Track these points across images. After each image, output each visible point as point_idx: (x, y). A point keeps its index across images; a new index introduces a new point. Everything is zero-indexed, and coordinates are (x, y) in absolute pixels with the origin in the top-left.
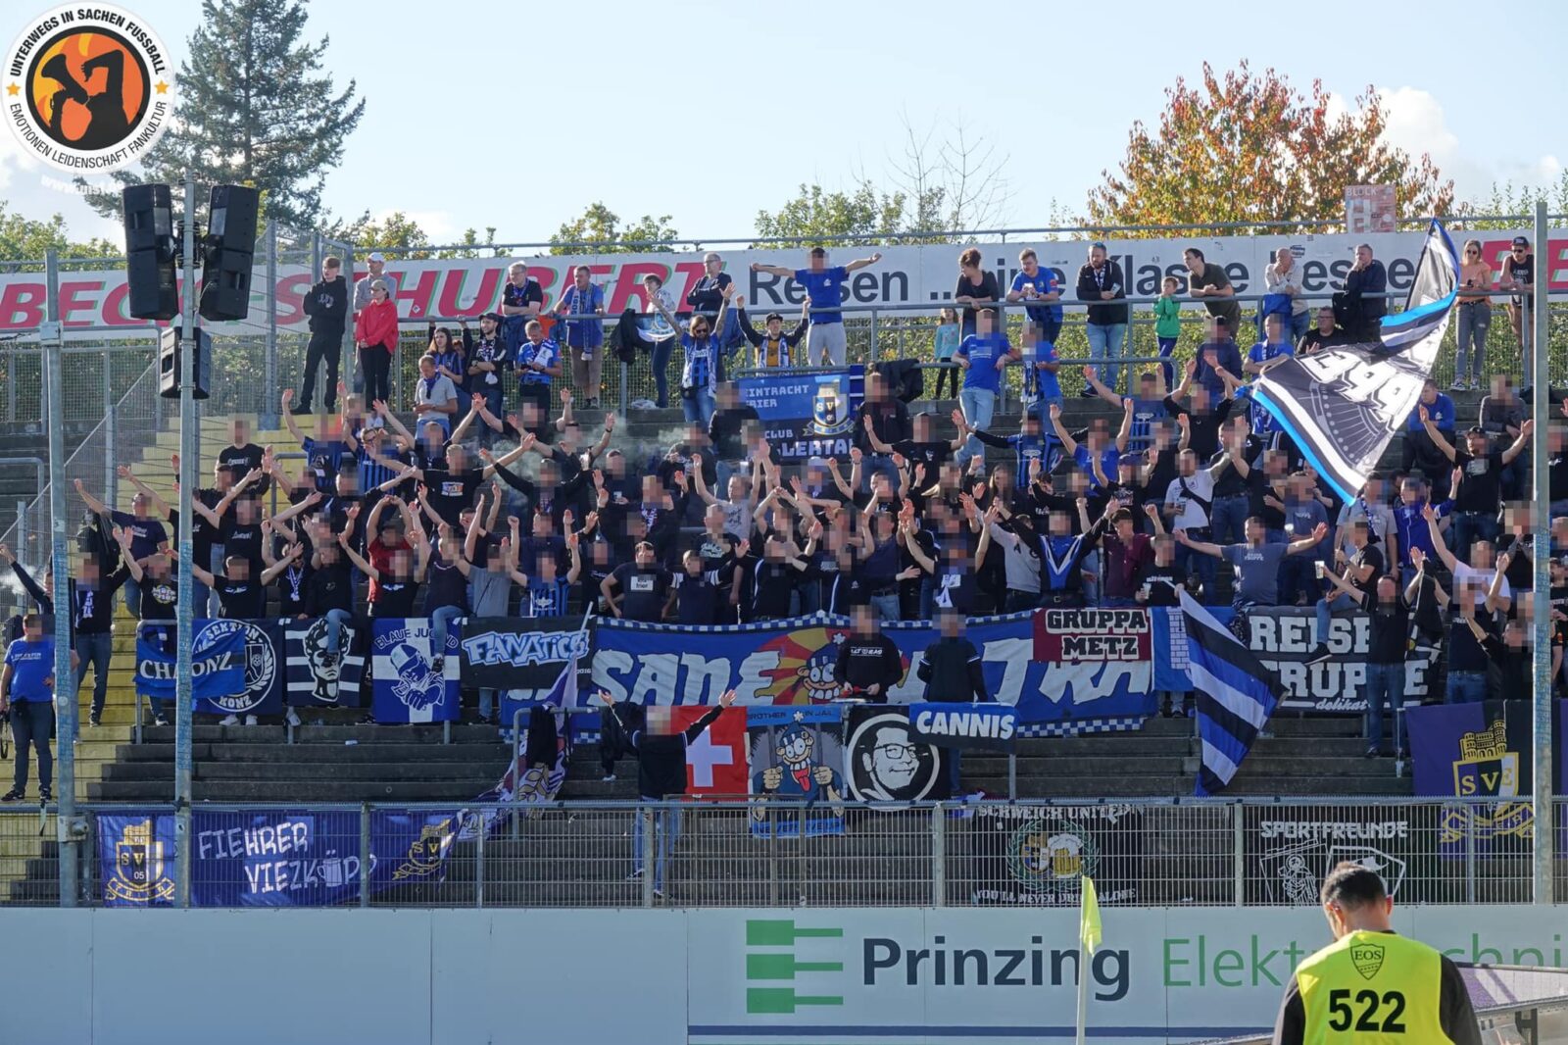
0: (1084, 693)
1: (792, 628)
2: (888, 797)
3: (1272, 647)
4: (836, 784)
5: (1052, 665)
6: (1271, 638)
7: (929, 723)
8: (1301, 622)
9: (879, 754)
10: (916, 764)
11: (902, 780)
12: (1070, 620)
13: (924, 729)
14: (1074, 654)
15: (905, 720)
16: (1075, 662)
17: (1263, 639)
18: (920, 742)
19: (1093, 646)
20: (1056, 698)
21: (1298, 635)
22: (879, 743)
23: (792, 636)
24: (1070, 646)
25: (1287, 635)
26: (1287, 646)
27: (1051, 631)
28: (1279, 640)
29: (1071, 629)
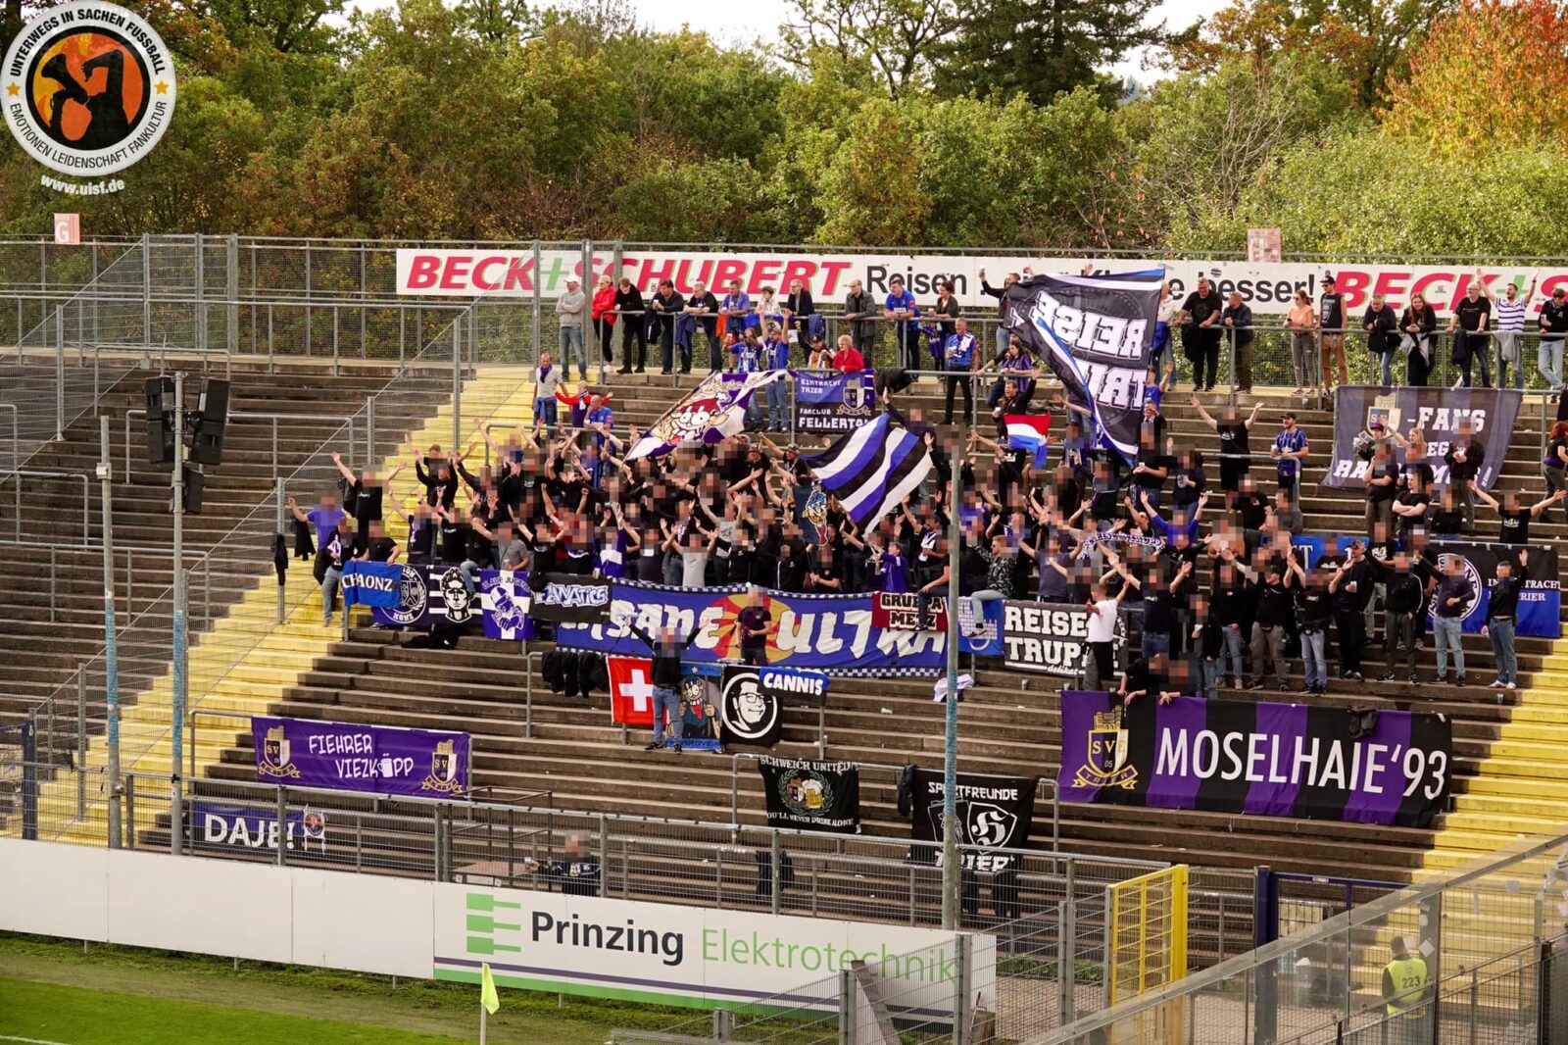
0: (905, 650)
1: (730, 593)
2: (747, 728)
3: (1019, 628)
4: (717, 716)
5: (884, 630)
6: (1019, 622)
7: (772, 681)
8: (1037, 612)
9: (742, 699)
10: (764, 708)
11: (756, 718)
12: (896, 601)
13: (768, 685)
14: (897, 624)
15: (757, 677)
16: (898, 629)
17: (1014, 623)
18: (766, 694)
19: (909, 619)
20: (887, 651)
21: (1035, 621)
22: (743, 691)
23: (731, 598)
24: (895, 618)
25: (1029, 621)
26: (1028, 628)
27: (884, 607)
28: (1023, 624)
29: (896, 607)
